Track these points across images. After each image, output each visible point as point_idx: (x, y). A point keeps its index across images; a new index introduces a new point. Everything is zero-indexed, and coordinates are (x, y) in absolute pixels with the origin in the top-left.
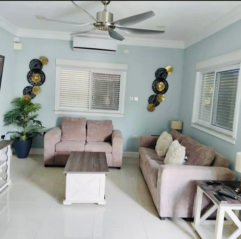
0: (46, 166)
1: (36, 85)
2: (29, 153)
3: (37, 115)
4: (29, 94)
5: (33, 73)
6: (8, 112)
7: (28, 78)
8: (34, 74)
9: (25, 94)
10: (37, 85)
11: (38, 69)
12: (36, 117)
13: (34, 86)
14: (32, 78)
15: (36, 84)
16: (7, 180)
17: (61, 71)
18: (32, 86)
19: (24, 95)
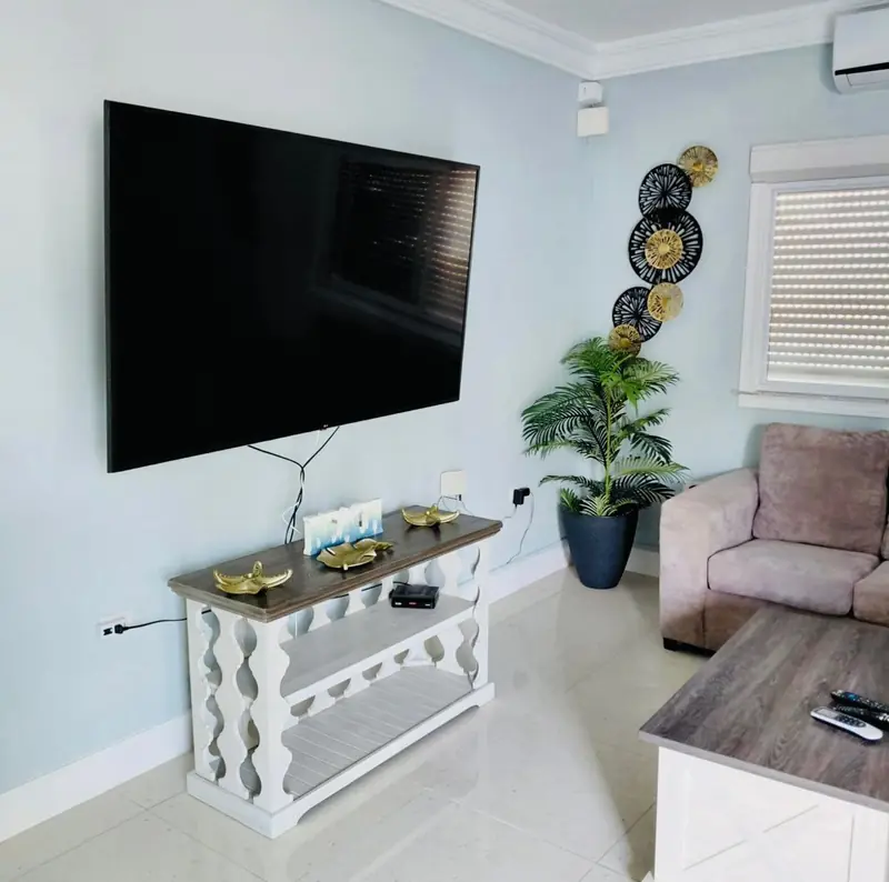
0: (670, 644)
1: (661, 281)
2: (624, 567)
3: (661, 412)
4: (633, 321)
5: (654, 227)
6: (541, 399)
7: (631, 253)
8: (657, 233)
9: (620, 322)
10: (666, 280)
11: (671, 207)
12: (658, 422)
13: (654, 283)
14: (646, 251)
15: (664, 276)
16: (475, 685)
17: (779, 204)
18: (649, 286)
19: (615, 325)
